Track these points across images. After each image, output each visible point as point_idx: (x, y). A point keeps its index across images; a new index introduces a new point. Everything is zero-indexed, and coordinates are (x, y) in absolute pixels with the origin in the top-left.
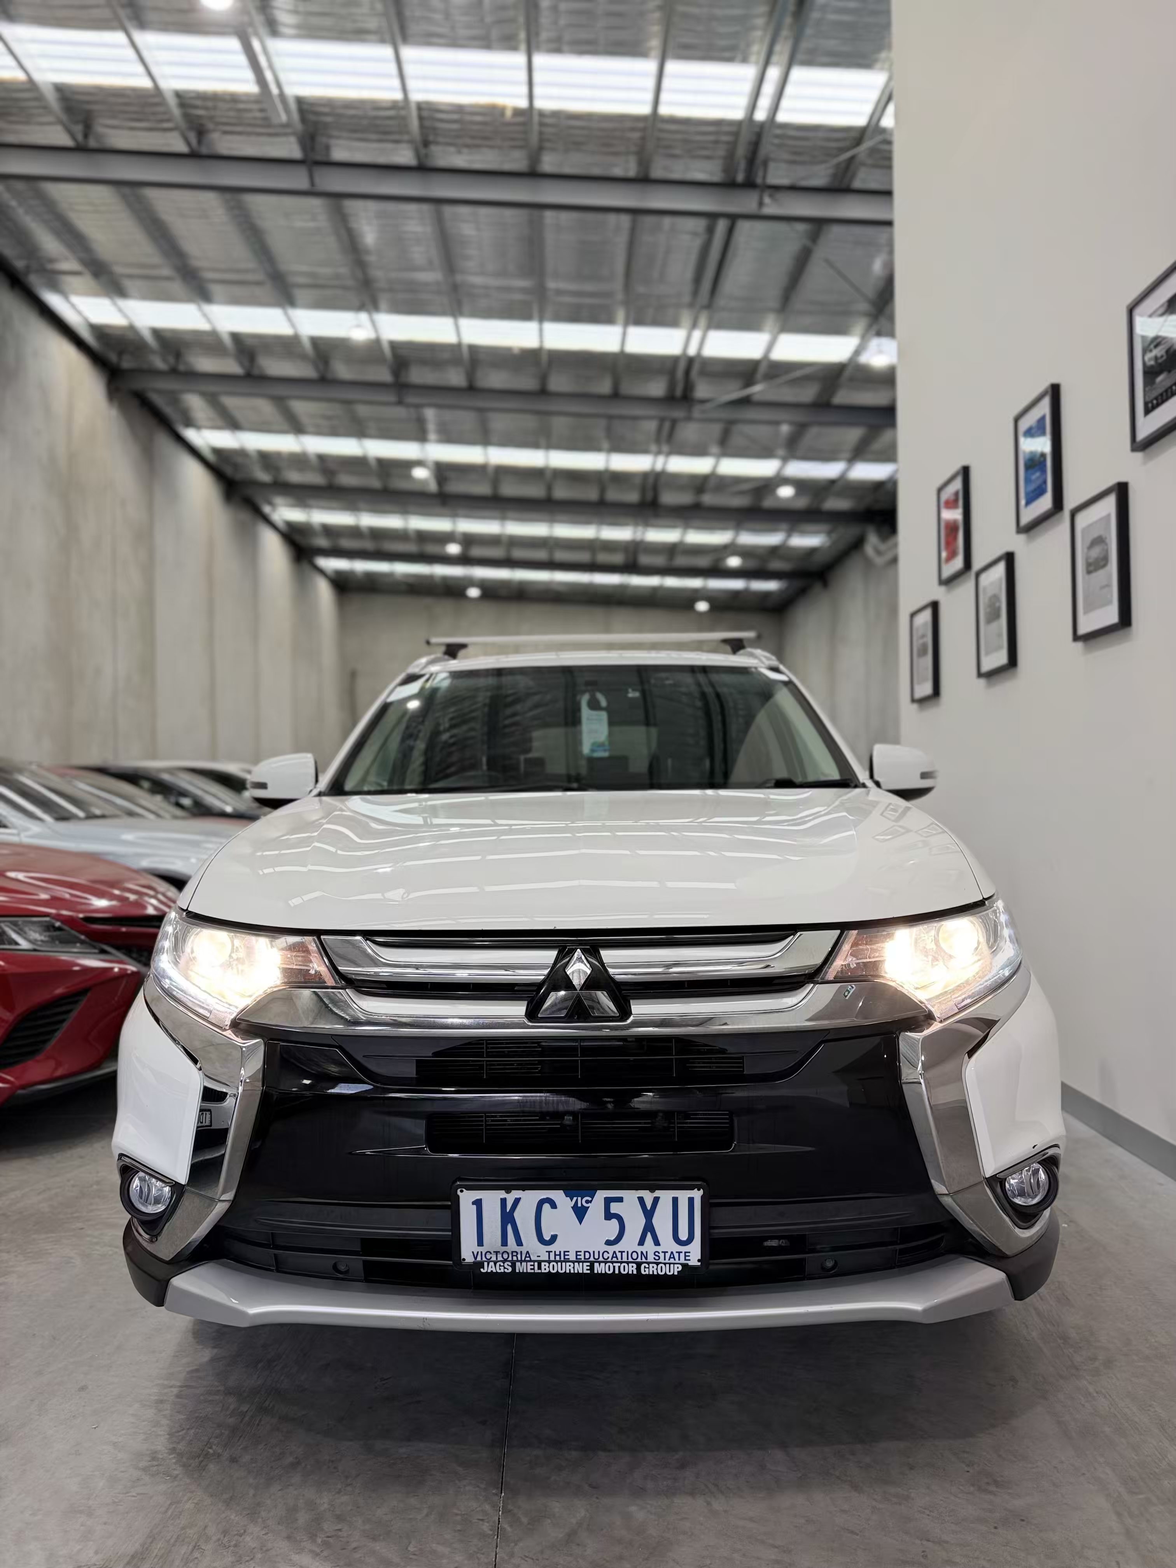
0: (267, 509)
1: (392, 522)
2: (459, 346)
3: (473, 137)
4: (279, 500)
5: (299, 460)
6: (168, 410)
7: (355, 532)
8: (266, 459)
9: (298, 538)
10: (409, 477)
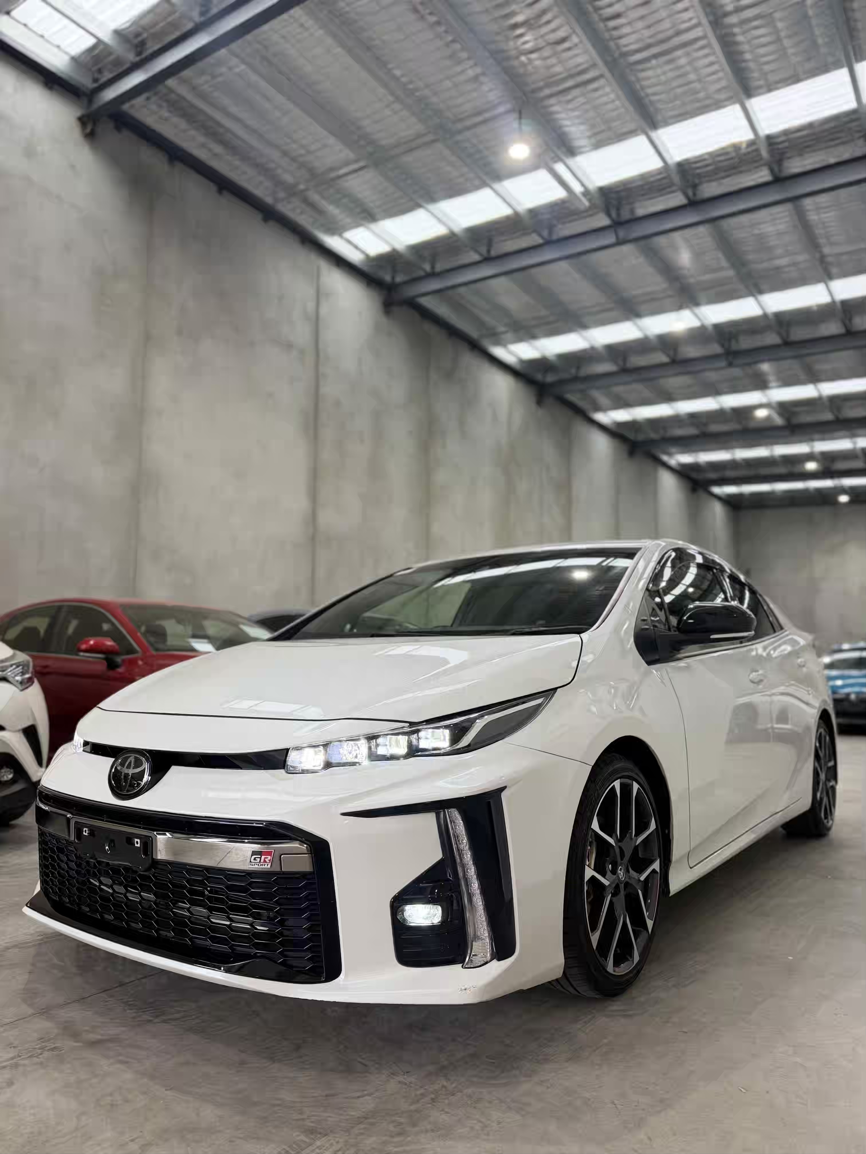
0: (665, 458)
1: (761, 452)
2: (765, 316)
3: (725, 171)
4: (673, 450)
5: (676, 420)
6: (581, 404)
7: (733, 464)
8: (654, 423)
9: (694, 475)
10: (753, 418)
